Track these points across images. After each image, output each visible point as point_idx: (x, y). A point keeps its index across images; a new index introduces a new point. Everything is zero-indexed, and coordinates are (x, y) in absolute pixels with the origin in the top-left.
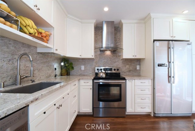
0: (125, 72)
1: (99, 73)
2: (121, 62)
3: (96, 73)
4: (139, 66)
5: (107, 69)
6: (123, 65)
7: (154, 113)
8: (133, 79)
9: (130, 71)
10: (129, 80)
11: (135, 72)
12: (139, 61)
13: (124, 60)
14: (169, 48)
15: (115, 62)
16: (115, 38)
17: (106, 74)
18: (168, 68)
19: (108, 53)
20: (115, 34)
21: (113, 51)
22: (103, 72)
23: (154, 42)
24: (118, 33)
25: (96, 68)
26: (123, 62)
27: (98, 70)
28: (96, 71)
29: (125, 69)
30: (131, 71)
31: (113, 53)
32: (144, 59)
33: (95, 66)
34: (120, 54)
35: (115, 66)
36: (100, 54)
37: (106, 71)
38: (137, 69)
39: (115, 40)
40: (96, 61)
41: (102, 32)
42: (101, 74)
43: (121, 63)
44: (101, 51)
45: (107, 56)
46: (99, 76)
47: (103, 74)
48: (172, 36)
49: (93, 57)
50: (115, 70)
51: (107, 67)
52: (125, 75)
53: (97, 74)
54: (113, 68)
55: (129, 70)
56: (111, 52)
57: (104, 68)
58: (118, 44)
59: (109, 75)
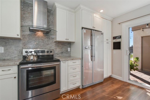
0: (58, 54)
1: (29, 56)
2: (54, 44)
3: (23, 56)
4: (70, 48)
5: (38, 51)
6: (56, 47)
7: (82, 86)
8: (67, 60)
9: (62, 53)
10: (63, 61)
11: (67, 54)
12: (69, 44)
13: (57, 43)
14: (91, 35)
15: (48, 44)
16: (48, 20)
17: (38, 57)
18: (91, 50)
19: (40, 34)
20: (48, 16)
21: (46, 33)
22: (33, 55)
23: (82, 29)
24: (50, 16)
25: (24, 50)
26: (56, 45)
27: (26, 52)
28: (24, 54)
29: (58, 51)
30: (64, 53)
31: (46, 35)
32: (74, 42)
33: (22, 47)
34: (53, 37)
35: (48, 48)
36: (29, 35)
37: (38, 53)
38: (68, 51)
39: (48, 23)
40: (24, 42)
41: (32, 10)
42: (32, 58)
43: (54, 46)
44: (30, 30)
45: (39, 37)
46: (28, 60)
47: (34, 57)
48: (93, 26)
49: (19, 37)
50: (48, 52)
51: (38, 50)
52: (58, 57)
53: (25, 57)
54: (46, 50)
55: (62, 51)
56: (43, 33)
57: (35, 50)
58: (51, 26)
59: (40, 57)
